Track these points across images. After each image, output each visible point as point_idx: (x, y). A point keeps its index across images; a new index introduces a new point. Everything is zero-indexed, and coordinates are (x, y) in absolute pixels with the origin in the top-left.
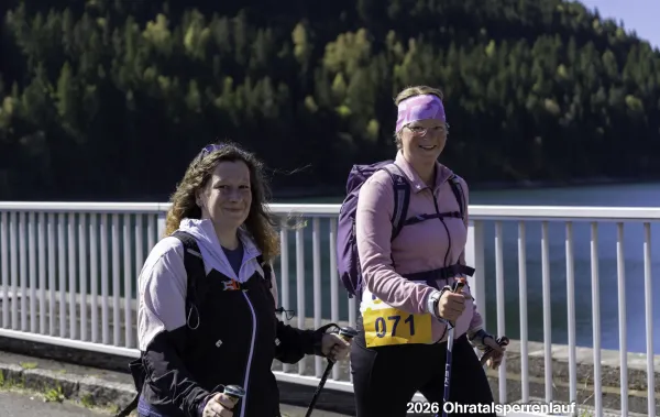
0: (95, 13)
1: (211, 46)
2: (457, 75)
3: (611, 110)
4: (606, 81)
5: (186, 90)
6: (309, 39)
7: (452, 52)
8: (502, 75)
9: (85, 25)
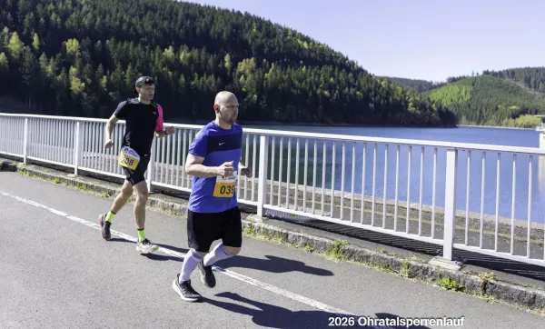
0: (144, 44)
1: (191, 58)
2: (289, 78)
3: (350, 96)
4: (349, 85)
5: (179, 77)
6: (232, 60)
7: (289, 69)
8: (308, 80)
9: (139, 48)
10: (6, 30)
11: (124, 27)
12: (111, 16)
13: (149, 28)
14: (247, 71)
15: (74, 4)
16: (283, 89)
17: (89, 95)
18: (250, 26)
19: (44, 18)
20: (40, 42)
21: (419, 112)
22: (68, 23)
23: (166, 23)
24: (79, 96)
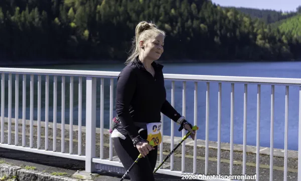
2: (126, 11)
4: (192, 17)
14: (77, 4)
16: (118, 23)
21: (267, 45)
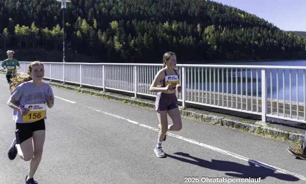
0: (152, 21)
1: (179, 27)
2: (235, 35)
3: (270, 43)
4: (270, 37)
5: (173, 38)
6: (201, 27)
7: (234, 30)
8: (245, 36)
9: (150, 24)
10: (79, 18)
11: (141, 13)
12: (134, 7)
13: (155, 12)
15: (114, 2)
16: (231, 41)
17: (125, 50)
18: (211, 7)
19: (99, 11)
20: (97, 24)
22: (111, 13)
23: (164, 9)
24: (120, 51)
